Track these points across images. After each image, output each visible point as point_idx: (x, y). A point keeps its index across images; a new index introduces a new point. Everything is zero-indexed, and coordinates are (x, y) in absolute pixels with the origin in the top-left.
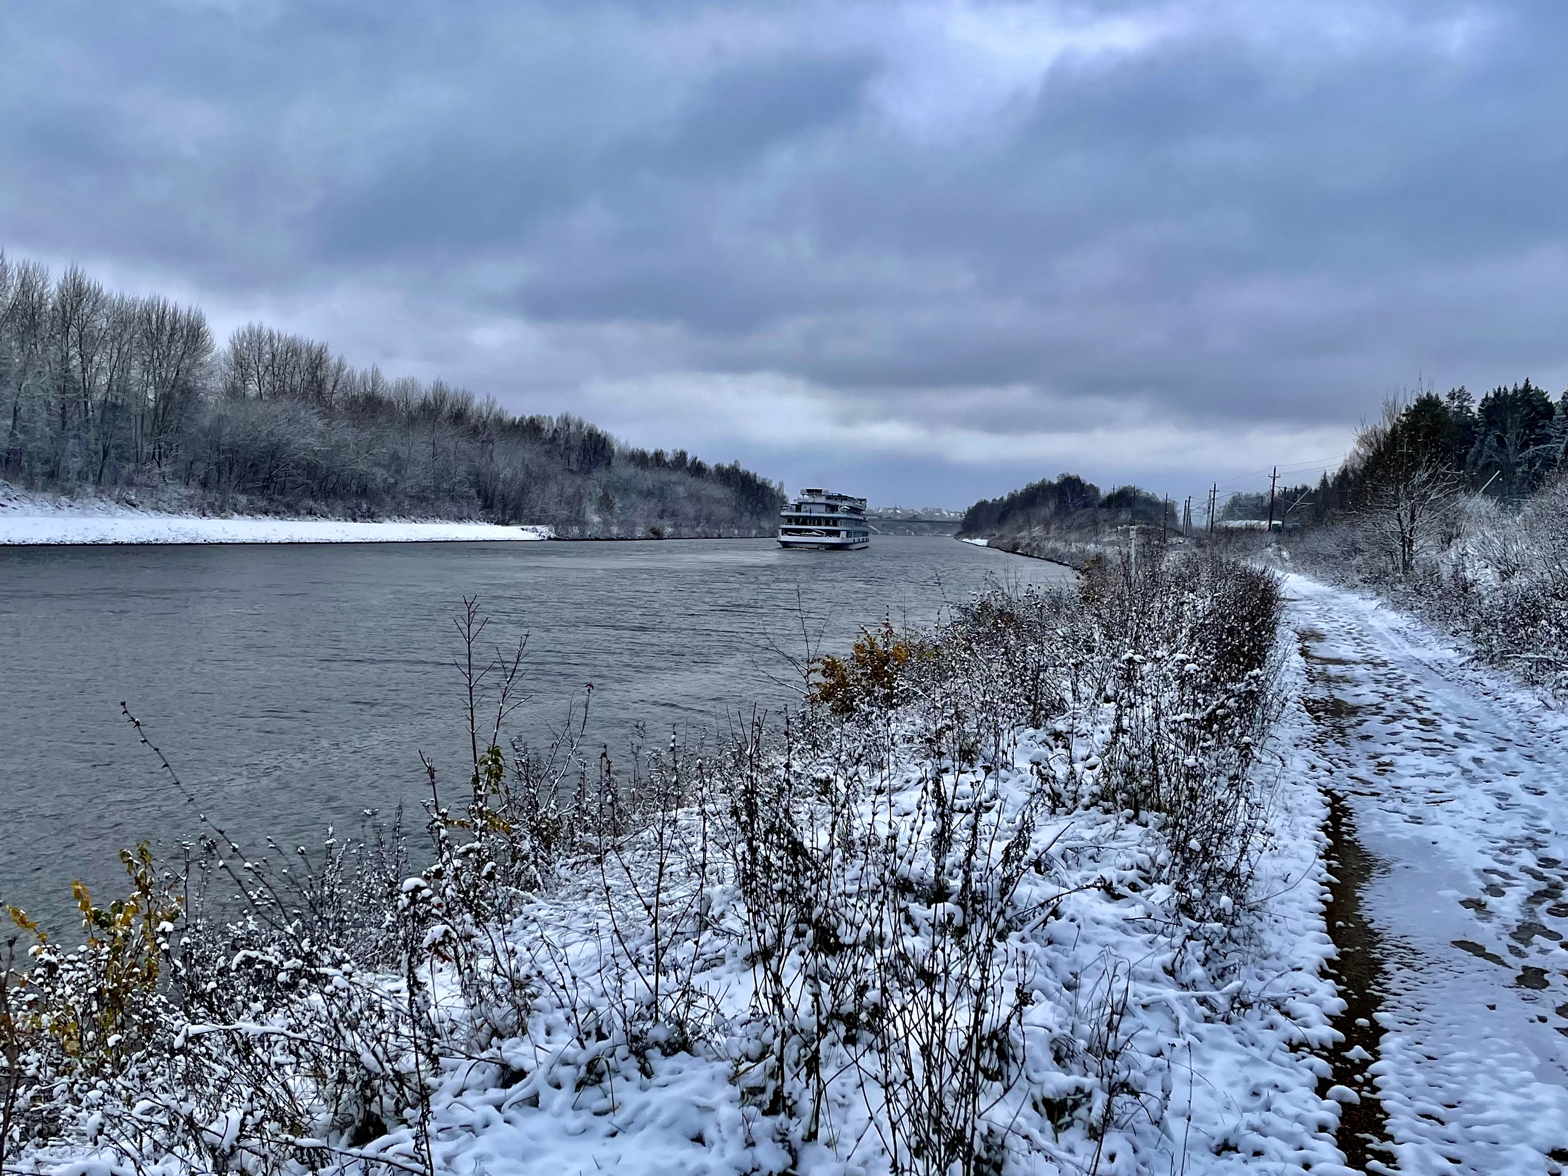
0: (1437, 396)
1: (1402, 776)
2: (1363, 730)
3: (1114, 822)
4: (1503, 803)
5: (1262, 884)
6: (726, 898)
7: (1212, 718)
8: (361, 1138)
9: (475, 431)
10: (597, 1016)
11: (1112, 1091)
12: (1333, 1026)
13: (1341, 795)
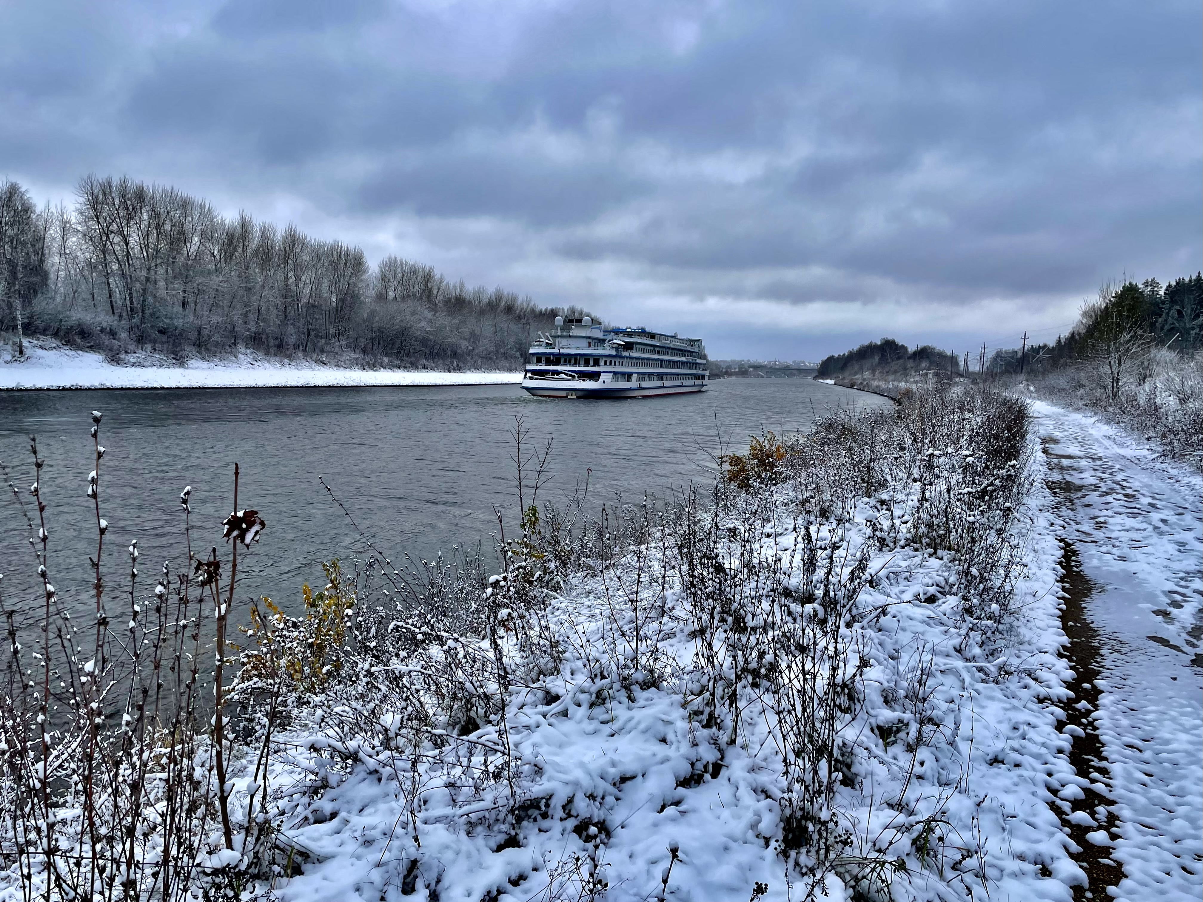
0: (1136, 285)
1: (1113, 531)
2: (1086, 500)
3: (921, 557)
4: (1182, 549)
5: (1019, 598)
6: (675, 598)
7: (984, 492)
8: (465, 731)
9: (519, 317)
10: (601, 665)
11: (922, 723)
12: (1067, 688)
13: (1071, 542)
